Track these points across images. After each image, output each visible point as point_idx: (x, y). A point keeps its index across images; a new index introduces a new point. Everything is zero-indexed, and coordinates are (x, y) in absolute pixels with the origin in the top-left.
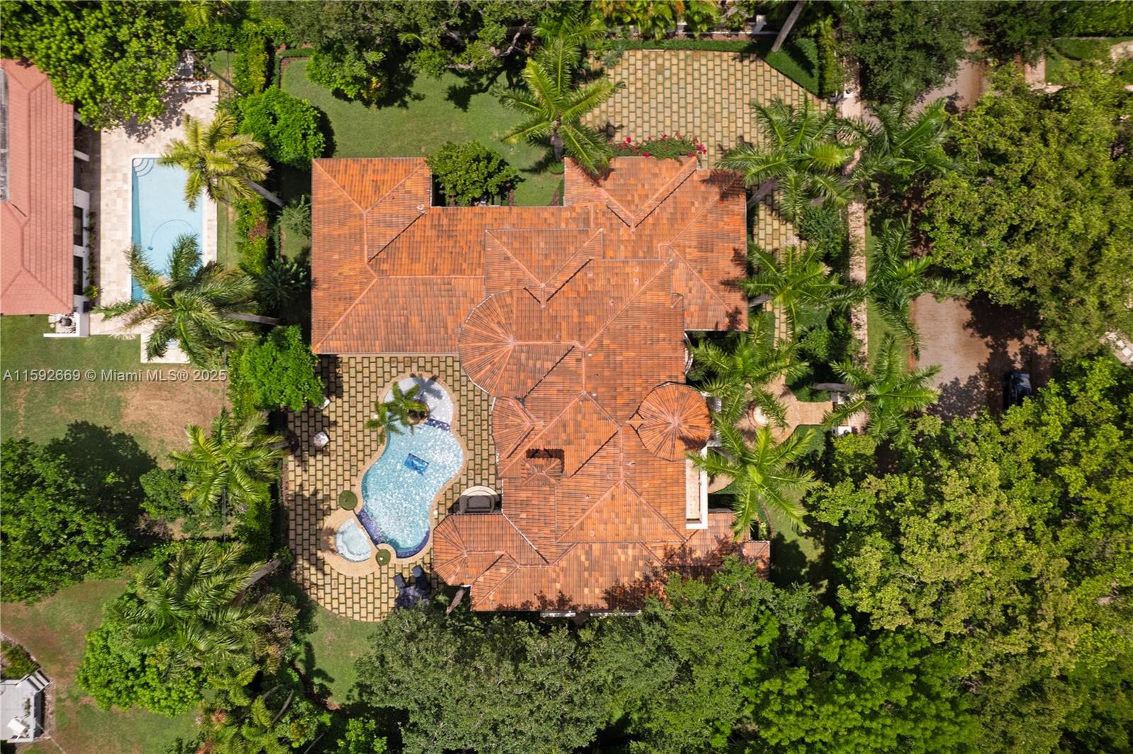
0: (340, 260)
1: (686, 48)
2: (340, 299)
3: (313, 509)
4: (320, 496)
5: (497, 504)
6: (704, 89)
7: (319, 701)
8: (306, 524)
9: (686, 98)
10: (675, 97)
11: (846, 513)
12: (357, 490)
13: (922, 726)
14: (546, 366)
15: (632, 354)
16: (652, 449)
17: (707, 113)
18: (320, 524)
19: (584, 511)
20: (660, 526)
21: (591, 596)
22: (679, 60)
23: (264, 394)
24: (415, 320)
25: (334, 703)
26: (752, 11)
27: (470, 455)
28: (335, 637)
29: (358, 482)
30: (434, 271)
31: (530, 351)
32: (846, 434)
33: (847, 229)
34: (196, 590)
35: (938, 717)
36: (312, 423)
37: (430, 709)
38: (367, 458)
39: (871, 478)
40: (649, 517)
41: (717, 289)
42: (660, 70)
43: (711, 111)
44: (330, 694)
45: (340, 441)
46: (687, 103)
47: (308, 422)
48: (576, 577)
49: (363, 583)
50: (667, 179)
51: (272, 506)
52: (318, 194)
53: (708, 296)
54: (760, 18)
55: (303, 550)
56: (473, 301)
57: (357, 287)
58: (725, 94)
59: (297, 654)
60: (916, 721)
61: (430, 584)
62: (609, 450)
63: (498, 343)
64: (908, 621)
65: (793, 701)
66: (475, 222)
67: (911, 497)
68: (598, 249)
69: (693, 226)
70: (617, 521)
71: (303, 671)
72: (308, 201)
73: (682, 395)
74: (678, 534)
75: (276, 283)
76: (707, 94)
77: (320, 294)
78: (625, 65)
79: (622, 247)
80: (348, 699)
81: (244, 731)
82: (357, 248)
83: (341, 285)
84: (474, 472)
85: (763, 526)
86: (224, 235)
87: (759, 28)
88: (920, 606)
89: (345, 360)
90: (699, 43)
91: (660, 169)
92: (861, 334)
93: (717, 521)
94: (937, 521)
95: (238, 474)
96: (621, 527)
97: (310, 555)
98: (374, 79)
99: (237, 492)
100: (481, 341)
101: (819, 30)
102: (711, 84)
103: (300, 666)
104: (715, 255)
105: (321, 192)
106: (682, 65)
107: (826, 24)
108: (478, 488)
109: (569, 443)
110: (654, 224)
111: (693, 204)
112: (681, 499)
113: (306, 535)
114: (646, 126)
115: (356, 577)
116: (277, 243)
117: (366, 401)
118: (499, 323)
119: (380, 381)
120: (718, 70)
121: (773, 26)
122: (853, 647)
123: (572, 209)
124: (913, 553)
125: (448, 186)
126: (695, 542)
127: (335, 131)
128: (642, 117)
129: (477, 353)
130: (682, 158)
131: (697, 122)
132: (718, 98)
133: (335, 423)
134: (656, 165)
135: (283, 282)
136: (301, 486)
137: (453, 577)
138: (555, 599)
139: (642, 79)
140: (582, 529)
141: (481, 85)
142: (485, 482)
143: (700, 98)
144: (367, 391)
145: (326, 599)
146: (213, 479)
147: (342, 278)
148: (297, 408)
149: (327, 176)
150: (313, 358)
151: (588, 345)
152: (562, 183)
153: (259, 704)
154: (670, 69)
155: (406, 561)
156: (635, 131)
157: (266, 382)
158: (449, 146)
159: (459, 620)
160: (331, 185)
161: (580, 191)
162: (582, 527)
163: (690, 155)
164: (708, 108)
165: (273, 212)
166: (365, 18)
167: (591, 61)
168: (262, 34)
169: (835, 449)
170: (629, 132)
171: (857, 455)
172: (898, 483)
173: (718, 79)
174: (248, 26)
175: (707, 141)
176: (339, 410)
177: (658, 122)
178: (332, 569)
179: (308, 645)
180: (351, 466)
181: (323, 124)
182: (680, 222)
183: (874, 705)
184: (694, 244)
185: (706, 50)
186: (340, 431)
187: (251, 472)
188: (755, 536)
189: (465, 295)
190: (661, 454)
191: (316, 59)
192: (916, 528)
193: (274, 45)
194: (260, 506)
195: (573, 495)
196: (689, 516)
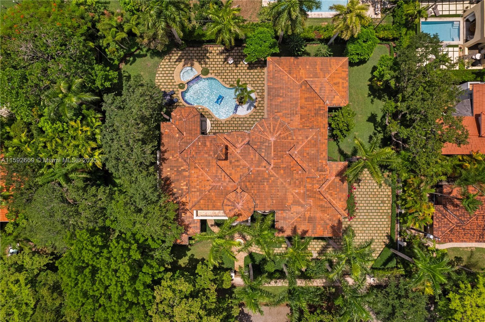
0: (306, 69)
1: (392, 213)
2: (290, 68)
3: (201, 57)
4: (207, 60)
5: (203, 133)
6: (375, 220)
7: (123, 60)
8: (195, 55)
9: (371, 212)
10: (372, 208)
11: (201, 276)
12: (209, 76)
13: (116, 305)
14: (262, 153)
15: (267, 189)
16: (227, 197)
17: (365, 221)
18: (196, 60)
19: (202, 168)
20: (196, 200)
21: (167, 172)
22: (387, 210)
23: (251, 37)
24: (281, 100)
25: (123, 66)
26: (408, 241)
27: (224, 122)
28: (149, 66)
29: (213, 76)
30: (301, 108)
31: (269, 147)
32: (232, 277)
33: (316, 278)
34: (174, 10)
35: (120, 312)
36: (237, 57)
37: (123, 105)
38: (222, 80)
39: (216, 286)
40: (200, 195)
41: (292, 224)
42: (383, 202)
43: (366, 223)
44: (126, 64)
45: (230, 68)
46: (369, 213)
47: (238, 55)
48: (174, 165)
49: (171, 78)
50: (338, 204)
51: (203, 41)
52: (334, 60)
53: (290, 220)
54: (405, 244)
55: (185, 53)
56: (288, 123)
57: (295, 76)
58: (373, 229)
59: (143, 51)
60: (118, 303)
61: (170, 105)
62: (227, 179)
63: (272, 134)
64: (158, 300)
65: (127, 253)
66: (322, 125)
67: (208, 303)
68: (311, 175)
69: (319, 215)
70: (198, 182)
71: (135, 53)
72: (330, 55)
73: (250, 209)
74: (193, 207)
75: (297, 42)
76: (373, 221)
77: (292, 60)
78: (385, 188)
79: (311, 185)
80: (124, 71)
81: (114, 29)
82: (311, 76)
83: (296, 69)
84: (216, 123)
85: (193, 242)
86: (315, 21)
87: (401, 243)
88: (164, 306)
89: (263, 71)
90: (394, 218)
91: (342, 201)
92: (273, 283)
93: (196, 223)
94: (199, 314)
95: (219, 27)
96: (196, 184)
97: (183, 56)
98: (381, 83)
99: (212, 26)
100: (273, 127)
101: (400, 268)
102: (377, 223)
103: (138, 52)
104: (307, 224)
105: (335, 61)
106: (385, 211)
107: (402, 271)
108: (210, 125)
109: (231, 162)
110: (320, 199)
111: (328, 215)
112: (207, 208)
113: (191, 54)
114: (359, 196)
115: (174, 75)
116: (312, 43)
117: (246, 79)
118: (280, 134)
119: (254, 85)
120: (382, 226)
121: (402, 249)
122: (149, 278)
123: (326, 165)
124: (186, 304)
125: (336, 114)
126: (188, 214)
127: (359, 67)
128: (363, 194)
129: (268, 125)
130: (347, 211)
131: (361, 217)
132: (371, 226)
133: (237, 67)
134: (344, 200)
135: (297, 45)
136: (211, 52)
137: (175, 115)
138: (165, 157)
139: (379, 194)
140: (195, 168)
141: (378, 128)
142: (212, 128)
143: (371, 218)
144: (250, 80)
145: (164, 63)
146: (218, 16)
147: (299, 69)
148: (245, 51)
149: (341, 63)
150: (265, 58)
151: (271, 171)
152: (336, 161)
153: (124, 35)
154: (383, 206)
155: (180, 96)
156: (358, 191)
157: (256, 38)
158: (354, 115)
159: (155, 117)
160: (338, 65)
161: (334, 169)
162: (196, 167)
163: (348, 214)
164: (367, 222)
165: (325, 41)
166: (409, 80)
167: (387, 173)
168: (400, 36)
169: (225, 272)
170: (357, 189)
171: (223, 281)
172: (213, 298)
173: (379, 226)
174: (404, 30)
175: (353, 221)
176: (242, 68)
177: (361, 201)
178: (177, 65)
179: (145, 56)
180: (219, 73)
181: (362, 62)
182: (321, 209)
183: (126, 286)
184: (312, 215)
185: (391, 221)
186: (234, 68)
187: (220, 31)
188: (190, 239)
189: (291, 120)
190: (226, 201)
191: (391, 59)
192: (196, 305)
193: (396, 41)
194: (204, 35)
195: (209, 164)
196: (199, 211)
